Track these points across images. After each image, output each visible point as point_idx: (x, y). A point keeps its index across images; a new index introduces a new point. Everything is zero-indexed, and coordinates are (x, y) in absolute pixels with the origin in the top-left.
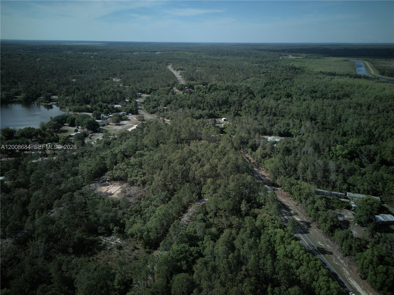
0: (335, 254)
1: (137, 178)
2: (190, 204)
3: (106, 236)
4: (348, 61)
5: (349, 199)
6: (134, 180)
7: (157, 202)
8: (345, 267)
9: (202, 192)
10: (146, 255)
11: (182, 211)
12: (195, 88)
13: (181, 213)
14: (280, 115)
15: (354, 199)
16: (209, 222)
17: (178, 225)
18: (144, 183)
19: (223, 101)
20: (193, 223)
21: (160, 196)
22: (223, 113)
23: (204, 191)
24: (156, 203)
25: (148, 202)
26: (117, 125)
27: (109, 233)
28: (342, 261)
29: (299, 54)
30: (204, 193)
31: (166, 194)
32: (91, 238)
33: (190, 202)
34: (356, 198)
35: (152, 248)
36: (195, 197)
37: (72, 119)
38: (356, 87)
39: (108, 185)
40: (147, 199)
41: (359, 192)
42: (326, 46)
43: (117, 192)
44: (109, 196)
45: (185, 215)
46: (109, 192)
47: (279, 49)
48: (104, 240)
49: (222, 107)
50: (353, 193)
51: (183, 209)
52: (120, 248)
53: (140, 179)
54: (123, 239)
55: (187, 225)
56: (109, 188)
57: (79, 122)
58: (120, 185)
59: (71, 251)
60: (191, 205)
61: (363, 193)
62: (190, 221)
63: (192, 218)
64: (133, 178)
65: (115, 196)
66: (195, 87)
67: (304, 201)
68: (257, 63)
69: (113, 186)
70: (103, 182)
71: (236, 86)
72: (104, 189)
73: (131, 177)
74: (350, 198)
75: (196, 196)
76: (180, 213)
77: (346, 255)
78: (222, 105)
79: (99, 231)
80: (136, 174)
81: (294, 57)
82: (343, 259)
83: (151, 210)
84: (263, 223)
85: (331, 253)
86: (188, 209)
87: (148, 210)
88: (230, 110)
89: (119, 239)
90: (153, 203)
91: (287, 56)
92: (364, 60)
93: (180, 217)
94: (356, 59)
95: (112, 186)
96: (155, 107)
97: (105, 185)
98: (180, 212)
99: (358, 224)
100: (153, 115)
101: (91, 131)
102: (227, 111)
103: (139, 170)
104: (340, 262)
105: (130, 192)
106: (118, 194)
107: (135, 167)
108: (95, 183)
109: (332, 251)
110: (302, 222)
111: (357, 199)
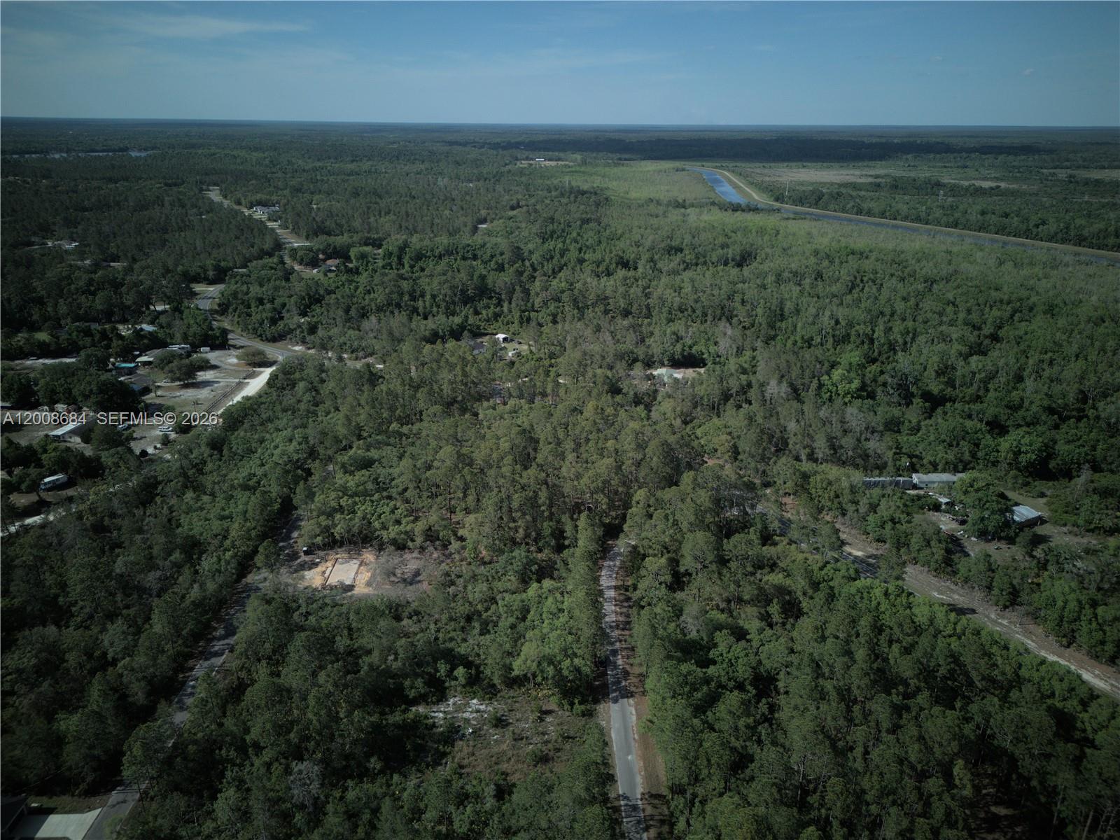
0: (980, 610)
3: (434, 703)
4: (683, 170)
5: (922, 488)
6: (399, 534)
8: (1017, 633)
10: (583, 722)
12: (353, 257)
14: (640, 313)
15: (932, 486)
19: (475, 288)
21: (511, 564)
22: (488, 320)
26: (186, 386)
27: (438, 691)
28: (1005, 622)
29: (562, 155)
31: (525, 553)
32: (396, 718)
34: (934, 482)
35: (587, 701)
38: (754, 234)
39: (315, 564)
41: (935, 470)
42: (606, 131)
43: (360, 577)
44: (346, 595)
46: (333, 582)
47: (498, 140)
48: (439, 714)
49: (480, 305)
50: (926, 474)
52: (500, 722)
53: (415, 529)
54: (490, 699)
56: (324, 572)
58: (351, 558)
59: (378, 767)
61: (944, 471)
64: (393, 529)
65: (361, 590)
66: (353, 253)
67: (851, 508)
68: (471, 181)
69: (333, 565)
70: (293, 561)
71: (469, 245)
72: (314, 578)
73: (385, 528)
74: (922, 485)
77: (1005, 607)
78: (476, 299)
79: (412, 694)
81: (553, 163)
82: (1003, 617)
85: (973, 611)
88: (502, 311)
89: (475, 701)
91: (532, 159)
92: (716, 167)
94: (700, 164)
96: (274, 322)
97: (305, 567)
99: (978, 537)
100: (278, 344)
102: (496, 316)
104: (1001, 624)
106: (369, 584)
109: (971, 606)
110: (870, 557)
111: (936, 485)
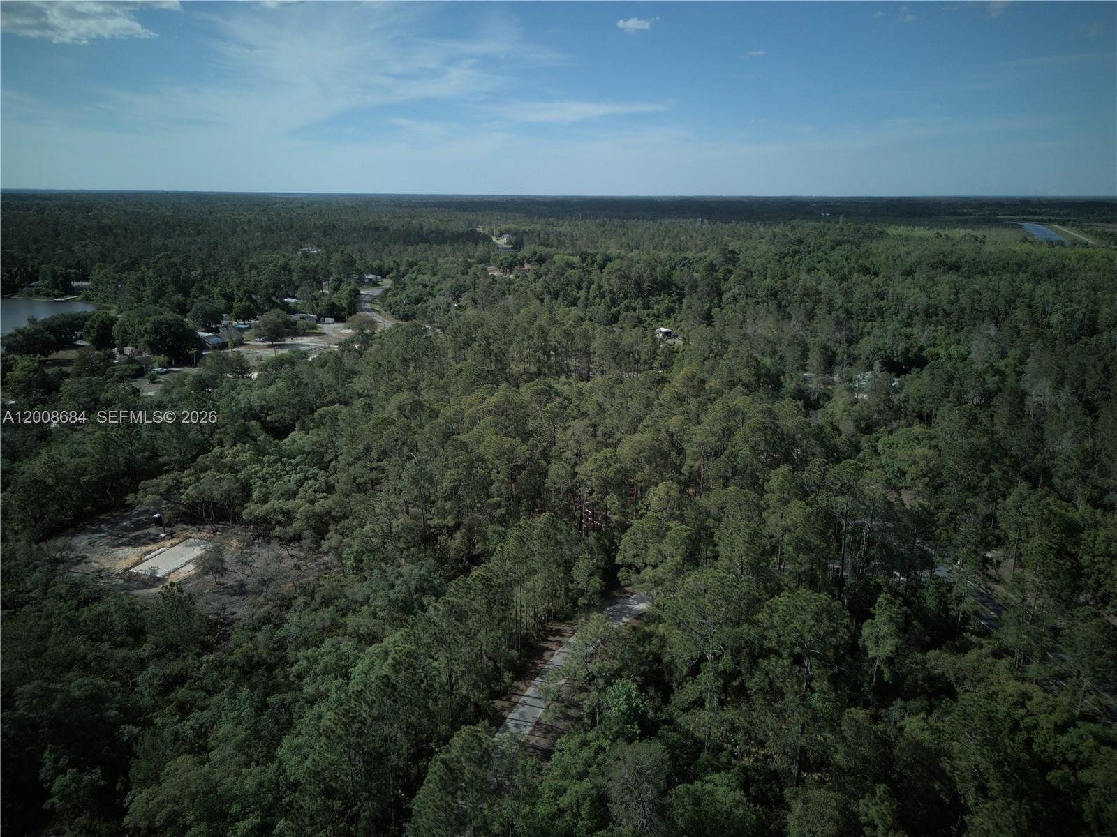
1: (289, 505)
2: (554, 626)
6: (275, 512)
7: (374, 615)
9: (619, 559)
11: (511, 666)
13: (507, 677)
16: (675, 736)
17: (480, 763)
18: (320, 527)
19: (654, 281)
20: (584, 743)
21: (392, 586)
22: (658, 316)
23: (630, 554)
24: (369, 621)
25: (326, 614)
26: (270, 346)
30: (630, 566)
31: (424, 571)
33: (555, 616)
36: (583, 585)
37: (102, 321)
39: (155, 540)
40: (326, 603)
43: (184, 570)
44: (136, 592)
45: (530, 691)
46: (143, 569)
49: (652, 299)
51: (514, 653)
53: (306, 507)
55: (546, 754)
56: (149, 552)
57: (125, 332)
58: (209, 540)
60: (559, 633)
62: (562, 725)
63: (578, 706)
64: (274, 503)
66: (556, 258)
69: (173, 545)
70: (134, 530)
72: (124, 558)
73: (264, 500)
75: (591, 575)
76: (499, 679)
78: (650, 293)
80: (294, 487)
83: (331, 659)
84: (1029, 743)
86: (546, 655)
87: (313, 661)
88: (681, 307)
90: (351, 620)
93: (498, 704)
95: (168, 543)
97: (135, 542)
98: (497, 669)
101: (162, 358)
102: (670, 312)
103: (310, 474)
105: (248, 571)
106: (180, 582)
107: (294, 461)
108: (93, 532)
